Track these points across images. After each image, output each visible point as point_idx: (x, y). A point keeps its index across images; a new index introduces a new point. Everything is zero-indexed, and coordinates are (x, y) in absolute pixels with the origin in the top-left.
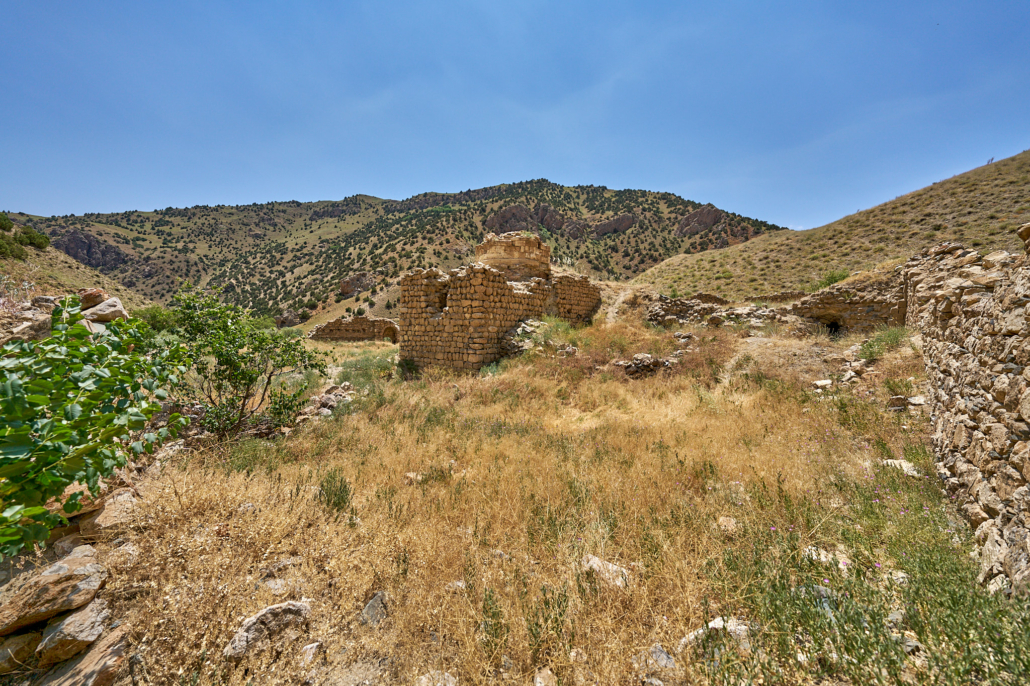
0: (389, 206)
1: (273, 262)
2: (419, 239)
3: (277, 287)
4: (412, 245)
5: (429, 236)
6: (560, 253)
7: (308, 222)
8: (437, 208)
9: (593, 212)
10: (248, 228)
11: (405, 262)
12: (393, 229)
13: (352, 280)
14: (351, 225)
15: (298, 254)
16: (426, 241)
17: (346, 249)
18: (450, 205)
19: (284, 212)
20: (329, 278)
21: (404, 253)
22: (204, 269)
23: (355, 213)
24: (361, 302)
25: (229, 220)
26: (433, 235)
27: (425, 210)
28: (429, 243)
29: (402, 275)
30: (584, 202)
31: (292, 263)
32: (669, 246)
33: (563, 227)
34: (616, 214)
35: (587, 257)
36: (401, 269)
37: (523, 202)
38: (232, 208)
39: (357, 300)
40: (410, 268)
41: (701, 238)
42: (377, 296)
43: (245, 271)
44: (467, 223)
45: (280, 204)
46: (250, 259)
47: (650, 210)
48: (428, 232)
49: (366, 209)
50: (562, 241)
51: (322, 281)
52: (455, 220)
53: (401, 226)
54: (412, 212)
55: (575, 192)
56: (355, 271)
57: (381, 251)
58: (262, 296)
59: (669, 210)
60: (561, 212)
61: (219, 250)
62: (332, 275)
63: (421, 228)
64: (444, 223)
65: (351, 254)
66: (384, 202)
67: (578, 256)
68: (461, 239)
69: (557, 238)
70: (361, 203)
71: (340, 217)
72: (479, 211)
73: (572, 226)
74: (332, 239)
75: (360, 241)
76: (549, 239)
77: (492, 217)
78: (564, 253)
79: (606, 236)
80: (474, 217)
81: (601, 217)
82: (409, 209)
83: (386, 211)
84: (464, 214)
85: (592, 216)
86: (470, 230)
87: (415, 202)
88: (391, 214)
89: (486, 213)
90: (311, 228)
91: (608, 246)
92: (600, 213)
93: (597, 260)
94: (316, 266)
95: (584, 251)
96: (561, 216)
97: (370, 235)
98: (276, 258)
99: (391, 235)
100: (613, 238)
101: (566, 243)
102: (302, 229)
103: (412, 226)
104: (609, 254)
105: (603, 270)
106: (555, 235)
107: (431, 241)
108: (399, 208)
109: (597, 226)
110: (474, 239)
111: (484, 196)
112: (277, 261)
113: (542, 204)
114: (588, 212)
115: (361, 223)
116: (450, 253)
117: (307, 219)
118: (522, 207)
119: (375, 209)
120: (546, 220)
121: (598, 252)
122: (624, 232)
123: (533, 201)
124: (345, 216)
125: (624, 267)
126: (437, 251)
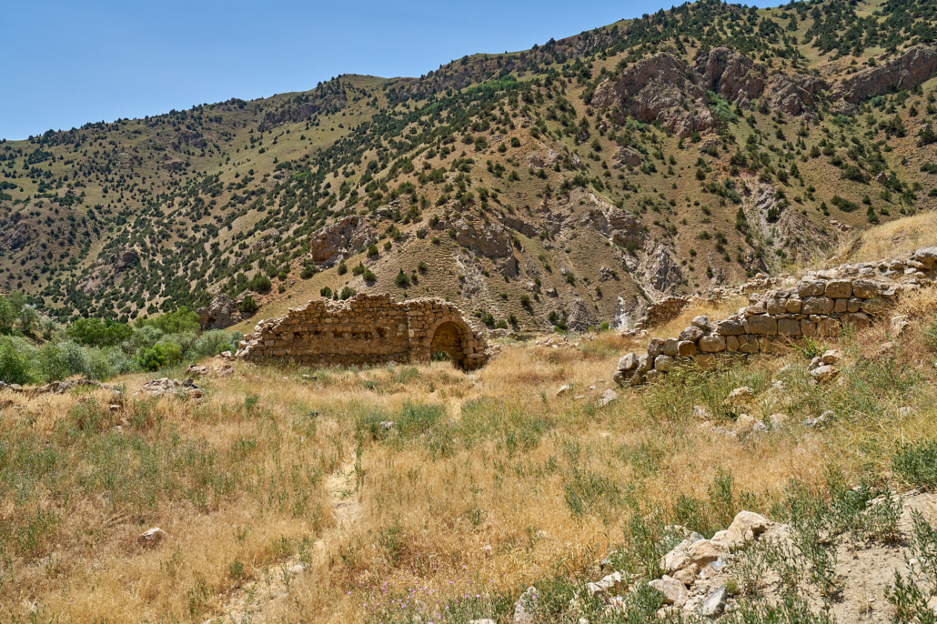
0: (397, 90)
1: (200, 210)
2: (459, 145)
3: (205, 254)
4: (443, 157)
5: (476, 135)
6: (763, 150)
7: (257, 134)
8: (490, 83)
9: (834, 52)
10: (163, 153)
11: (433, 192)
12: (406, 131)
13: (332, 233)
14: (329, 132)
15: (240, 193)
16: (473, 147)
17: (320, 176)
18: (514, 74)
19: (218, 120)
20: (291, 232)
21: (428, 173)
22: (96, 231)
23: (336, 110)
24: (350, 275)
25: (134, 143)
26: (484, 134)
27: (464, 91)
28: (478, 149)
29: (426, 216)
30: (809, 36)
31: (230, 210)
33: (767, 92)
34: (894, 51)
35: (829, 153)
36: (425, 204)
37: (670, 49)
38: (139, 122)
39: (343, 271)
40: (442, 202)
42: (378, 263)
43: (156, 230)
44: (552, 104)
45: (212, 107)
46: (163, 208)
48: (476, 128)
49: (356, 100)
50: (765, 123)
51: (278, 239)
52: (528, 100)
53: (421, 123)
54: (439, 96)
55: (785, 16)
56: (338, 215)
57: (383, 174)
58: (181, 273)
60: (757, 61)
61: (119, 195)
62: (296, 226)
63: (460, 122)
64: (507, 108)
65: (328, 186)
66: (388, 83)
67: (806, 153)
68: (542, 137)
69: (752, 117)
70: (347, 90)
71: (310, 119)
72: (576, 77)
73: (785, 89)
74: (295, 162)
75: (344, 161)
76: (734, 121)
77: (605, 85)
78: (772, 148)
79: (870, 104)
80: (566, 91)
81: (854, 62)
82: (435, 92)
83: (392, 100)
84: (546, 86)
85: (831, 62)
86: (559, 117)
87: (445, 77)
88: (401, 104)
89: (591, 81)
90: (261, 144)
91: (877, 125)
92: (852, 53)
93: (855, 158)
94: (269, 213)
95: (819, 141)
96: (758, 70)
97: (362, 147)
98: (203, 203)
99: (401, 143)
100: (888, 106)
101: (775, 127)
102: (246, 148)
103: (441, 121)
104: (881, 143)
105: (870, 179)
106: (747, 113)
107: (481, 145)
108: (415, 91)
109: (845, 82)
110: (568, 136)
111: (584, 48)
112: (206, 209)
113: (713, 49)
114: (821, 55)
115: (346, 127)
116: (521, 168)
117: (255, 129)
118: (670, 59)
119: (372, 99)
120: (725, 81)
121: (855, 141)
122: (916, 87)
123: (693, 46)
124: (319, 117)
125: (924, 169)
126: (494, 165)
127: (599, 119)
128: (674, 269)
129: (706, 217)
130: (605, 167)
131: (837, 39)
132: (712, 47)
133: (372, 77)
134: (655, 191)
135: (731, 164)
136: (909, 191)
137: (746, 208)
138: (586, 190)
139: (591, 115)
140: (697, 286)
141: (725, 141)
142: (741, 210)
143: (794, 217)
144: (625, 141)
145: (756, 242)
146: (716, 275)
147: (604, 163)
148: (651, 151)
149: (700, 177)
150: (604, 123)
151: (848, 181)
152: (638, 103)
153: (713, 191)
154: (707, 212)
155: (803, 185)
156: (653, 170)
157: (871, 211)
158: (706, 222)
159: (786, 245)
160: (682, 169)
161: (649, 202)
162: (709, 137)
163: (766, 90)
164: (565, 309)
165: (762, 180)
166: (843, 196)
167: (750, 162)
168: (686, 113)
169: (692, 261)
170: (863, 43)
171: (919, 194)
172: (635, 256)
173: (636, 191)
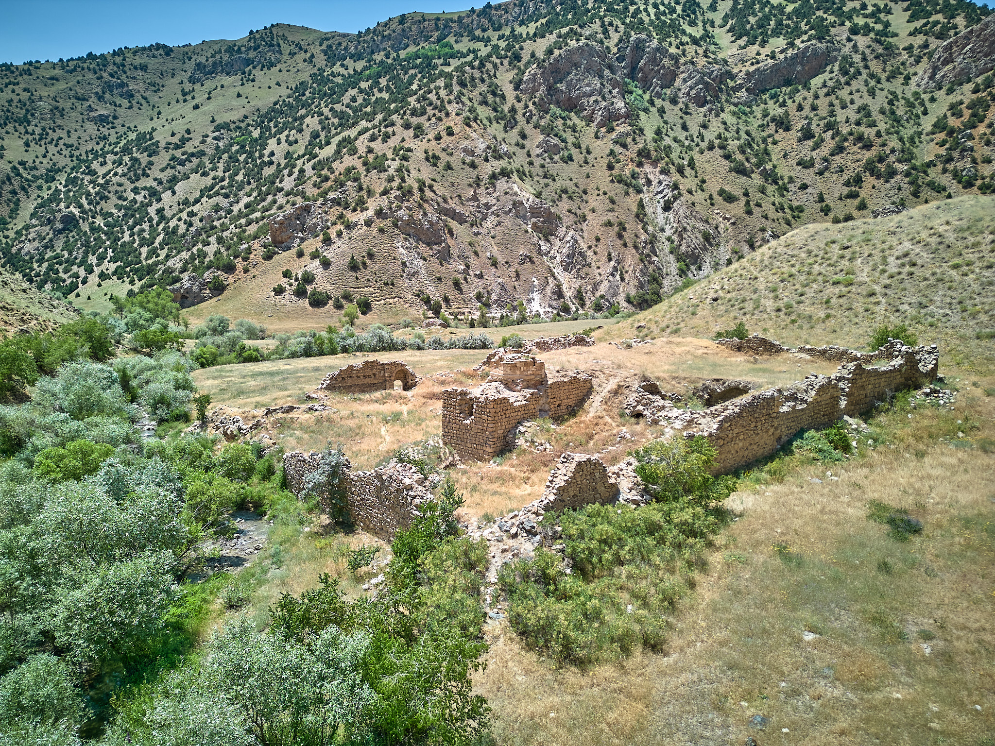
0: (334, 47)
1: (137, 172)
3: (151, 220)
6: (668, 141)
7: (188, 87)
8: (426, 47)
9: (743, 41)
10: (86, 104)
11: (377, 181)
12: (346, 99)
13: (287, 218)
15: (178, 153)
17: (262, 142)
18: (451, 39)
19: (144, 68)
21: (371, 157)
22: (23, 189)
23: (272, 65)
24: (307, 258)
27: (403, 54)
28: (416, 136)
29: (372, 206)
30: (726, 18)
31: (170, 172)
32: (900, 112)
33: (678, 82)
34: (792, 45)
35: (722, 147)
36: (370, 193)
37: (595, 35)
41: (976, 91)
42: (331, 248)
43: (92, 191)
45: (136, 51)
46: (95, 165)
47: (867, 30)
48: (414, 113)
49: (292, 54)
50: (673, 114)
51: (229, 212)
53: (361, 91)
54: (378, 57)
58: (127, 238)
59: (912, 26)
65: (272, 154)
66: (325, 38)
67: (704, 145)
68: (474, 125)
69: (662, 107)
70: (281, 42)
71: (244, 73)
72: (508, 59)
73: (694, 81)
74: (234, 123)
75: (286, 126)
76: (646, 110)
77: (532, 72)
78: (675, 140)
79: (767, 96)
80: (498, 75)
81: (758, 54)
82: (373, 53)
83: (329, 58)
84: (479, 69)
85: (739, 52)
86: (490, 102)
87: (383, 37)
88: (339, 63)
89: (521, 64)
90: (193, 98)
91: (769, 118)
92: (758, 43)
93: (743, 152)
94: (213, 179)
95: (716, 134)
96: (672, 59)
97: (303, 112)
98: (140, 164)
99: (342, 112)
100: (781, 99)
101: (681, 118)
102: (178, 101)
103: (381, 91)
104: (770, 136)
105: (753, 172)
106: (658, 102)
107: (419, 132)
108: (352, 50)
109: (748, 74)
110: (498, 122)
111: (519, 15)
112: (144, 170)
113: (634, 36)
114: (732, 42)
115: (284, 85)
116: (455, 157)
117: (185, 80)
118: (592, 48)
119: (309, 55)
120: (641, 69)
121: (748, 133)
122: (806, 83)
123: (616, 31)
124: (254, 72)
125: (798, 164)
126: (430, 154)
127: (527, 106)
128: (580, 253)
129: (611, 206)
130: (529, 156)
131: (748, 27)
132: (633, 33)
133: (307, 29)
134: (571, 180)
135: (638, 156)
136: (784, 184)
137: (645, 197)
138: (510, 181)
139: (519, 101)
140: (598, 268)
141: (634, 133)
142: (641, 199)
143: (684, 207)
144: (548, 131)
145: (650, 229)
146: (614, 259)
147: (528, 152)
148: (571, 140)
149: (610, 167)
150: (531, 111)
151: (734, 174)
152: (562, 91)
153: (619, 182)
154: (613, 202)
155: (696, 177)
156: (571, 158)
157: (748, 203)
158: (611, 210)
159: (675, 232)
160: (596, 159)
161: (565, 191)
162: (622, 128)
163: (678, 80)
164: (489, 288)
165: (662, 172)
166: (727, 188)
167: (654, 154)
168: (604, 104)
169: (596, 246)
170: (769, 33)
171: (791, 187)
172: (549, 241)
173: (554, 180)
